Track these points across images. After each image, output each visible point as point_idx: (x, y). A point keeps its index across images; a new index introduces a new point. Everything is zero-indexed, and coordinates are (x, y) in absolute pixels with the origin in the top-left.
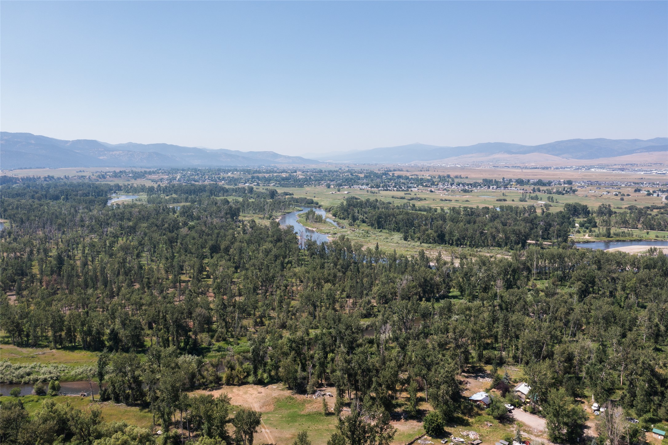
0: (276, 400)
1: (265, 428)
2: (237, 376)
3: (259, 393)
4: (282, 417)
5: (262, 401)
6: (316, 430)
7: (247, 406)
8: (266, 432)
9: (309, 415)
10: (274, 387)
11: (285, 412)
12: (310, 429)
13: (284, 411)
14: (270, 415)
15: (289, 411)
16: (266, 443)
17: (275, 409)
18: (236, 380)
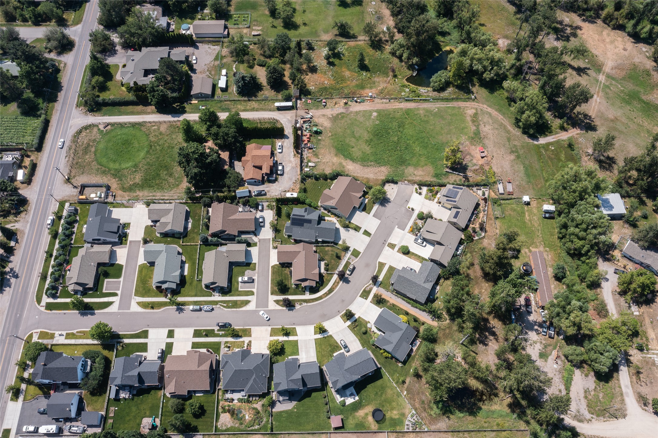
0: (632, 67)
1: (598, 96)
2: (617, 19)
3: (625, 50)
4: (622, 91)
5: (619, 62)
6: (638, 125)
7: (602, 59)
8: (596, 101)
9: (648, 104)
10: (644, 49)
11: (630, 86)
12: (635, 120)
13: (630, 84)
14: (614, 82)
15: (634, 88)
16: (587, 113)
17: (624, 79)
18: (613, 23)
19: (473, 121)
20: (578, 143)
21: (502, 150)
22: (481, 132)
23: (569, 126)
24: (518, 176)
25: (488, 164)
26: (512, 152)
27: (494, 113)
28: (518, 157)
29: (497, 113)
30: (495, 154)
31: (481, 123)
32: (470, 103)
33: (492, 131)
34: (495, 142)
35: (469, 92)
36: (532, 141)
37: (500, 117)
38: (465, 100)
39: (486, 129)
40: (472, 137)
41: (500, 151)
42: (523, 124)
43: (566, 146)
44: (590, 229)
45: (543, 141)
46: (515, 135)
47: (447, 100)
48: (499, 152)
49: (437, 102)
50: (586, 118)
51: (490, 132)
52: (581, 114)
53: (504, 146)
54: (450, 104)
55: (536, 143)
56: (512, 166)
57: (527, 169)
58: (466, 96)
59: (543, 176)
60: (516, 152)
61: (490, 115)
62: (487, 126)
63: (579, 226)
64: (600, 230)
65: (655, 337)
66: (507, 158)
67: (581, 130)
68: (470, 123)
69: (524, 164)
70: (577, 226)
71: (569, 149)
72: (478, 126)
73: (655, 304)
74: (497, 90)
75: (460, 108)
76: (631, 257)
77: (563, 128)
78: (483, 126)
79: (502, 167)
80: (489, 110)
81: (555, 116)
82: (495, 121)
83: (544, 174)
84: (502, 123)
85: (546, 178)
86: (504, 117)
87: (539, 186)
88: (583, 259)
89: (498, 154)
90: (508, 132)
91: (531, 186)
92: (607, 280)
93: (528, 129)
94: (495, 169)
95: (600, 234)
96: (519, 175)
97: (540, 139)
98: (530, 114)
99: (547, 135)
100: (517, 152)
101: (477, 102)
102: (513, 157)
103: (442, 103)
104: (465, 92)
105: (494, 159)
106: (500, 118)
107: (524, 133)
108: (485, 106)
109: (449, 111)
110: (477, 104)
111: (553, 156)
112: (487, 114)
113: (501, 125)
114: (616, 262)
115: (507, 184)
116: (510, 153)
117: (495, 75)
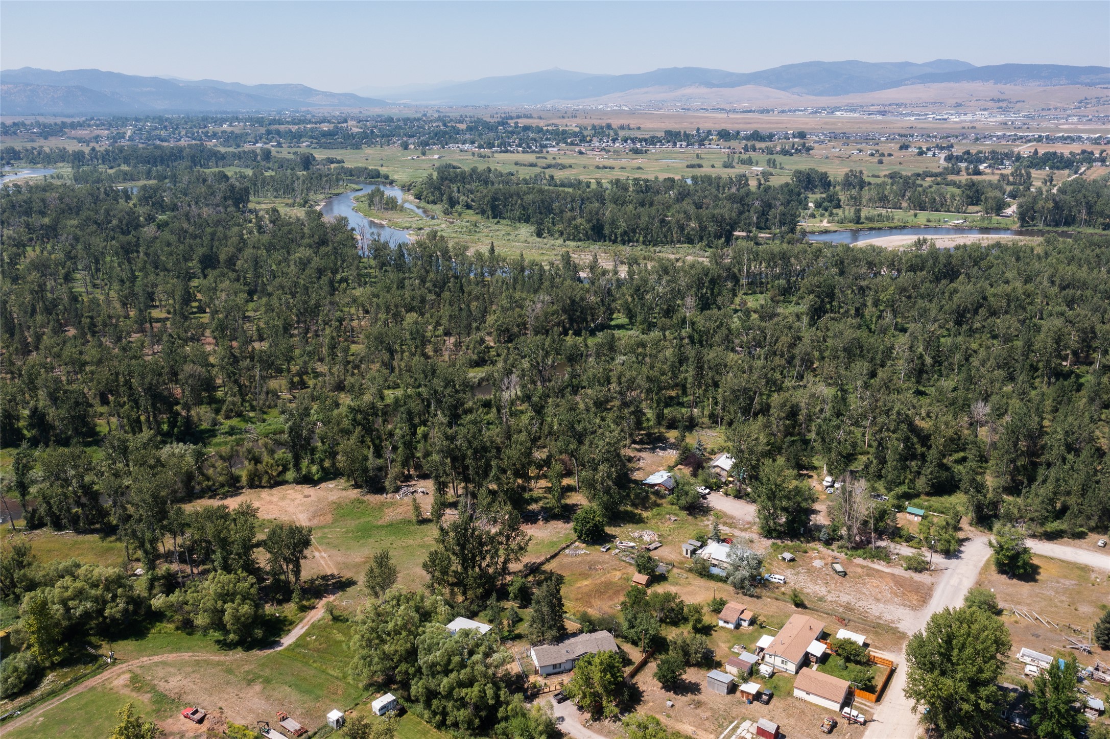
0: (335, 506)
1: (319, 551)
2: (267, 472)
3: (306, 496)
4: (347, 532)
5: (312, 509)
6: (403, 548)
7: (286, 519)
8: (322, 557)
9: (391, 525)
10: (331, 486)
11: (352, 524)
12: (394, 546)
13: (349, 522)
14: (326, 530)
15: (357, 522)
16: (322, 574)
17: (335, 521)
18: (265, 479)
19: (138, 690)
20: (345, 609)
21: (230, 690)
22: (166, 693)
23: (312, 601)
24: (291, 703)
25: (220, 722)
26: (250, 682)
27: (170, 657)
28: (267, 681)
29: (174, 655)
30: (221, 704)
31: (156, 682)
32: (109, 671)
33: (189, 679)
34: (206, 689)
35: (95, 658)
36: (271, 651)
37: (186, 656)
38: (94, 673)
39: (174, 683)
40: (154, 711)
41: (229, 694)
42: (235, 632)
43: (331, 623)
44: (469, 658)
45: (288, 641)
46: (236, 660)
47: (53, 693)
48: (226, 696)
49: (34, 708)
50: (328, 580)
51: (185, 682)
52: (316, 580)
53: (228, 683)
54: (68, 695)
55: (280, 649)
56: (268, 698)
57: (296, 685)
58: (90, 667)
59: (332, 676)
60: (258, 678)
61: (165, 664)
62: (170, 680)
63: (450, 667)
64: (482, 649)
65: (694, 729)
66: (250, 695)
67: (334, 594)
68: (134, 694)
69: (286, 683)
70: (447, 672)
71: (339, 624)
72: (153, 689)
73: (645, 694)
74: (148, 629)
75: (93, 689)
76: (554, 666)
77: (304, 609)
78: (162, 684)
79: (251, 711)
80: (156, 659)
81: (280, 603)
82: (180, 666)
83: (332, 673)
84: (195, 660)
85: (341, 675)
86: (193, 652)
87: (340, 692)
88: (501, 713)
89: (226, 700)
90: (218, 663)
91: (327, 702)
92: (562, 719)
93: (250, 635)
94: (239, 722)
95: (487, 655)
96: (292, 699)
97: (282, 641)
98: (235, 605)
99: (289, 631)
100: (260, 676)
101: (122, 663)
102: (258, 687)
103: (47, 703)
104: (86, 663)
105: (225, 710)
106: (187, 658)
107: (248, 648)
108: (145, 659)
109: (72, 704)
110: (124, 665)
111: (324, 646)
112: (157, 666)
113: (197, 663)
114: (546, 690)
115: (283, 723)
116: (249, 685)
117: (128, 603)
